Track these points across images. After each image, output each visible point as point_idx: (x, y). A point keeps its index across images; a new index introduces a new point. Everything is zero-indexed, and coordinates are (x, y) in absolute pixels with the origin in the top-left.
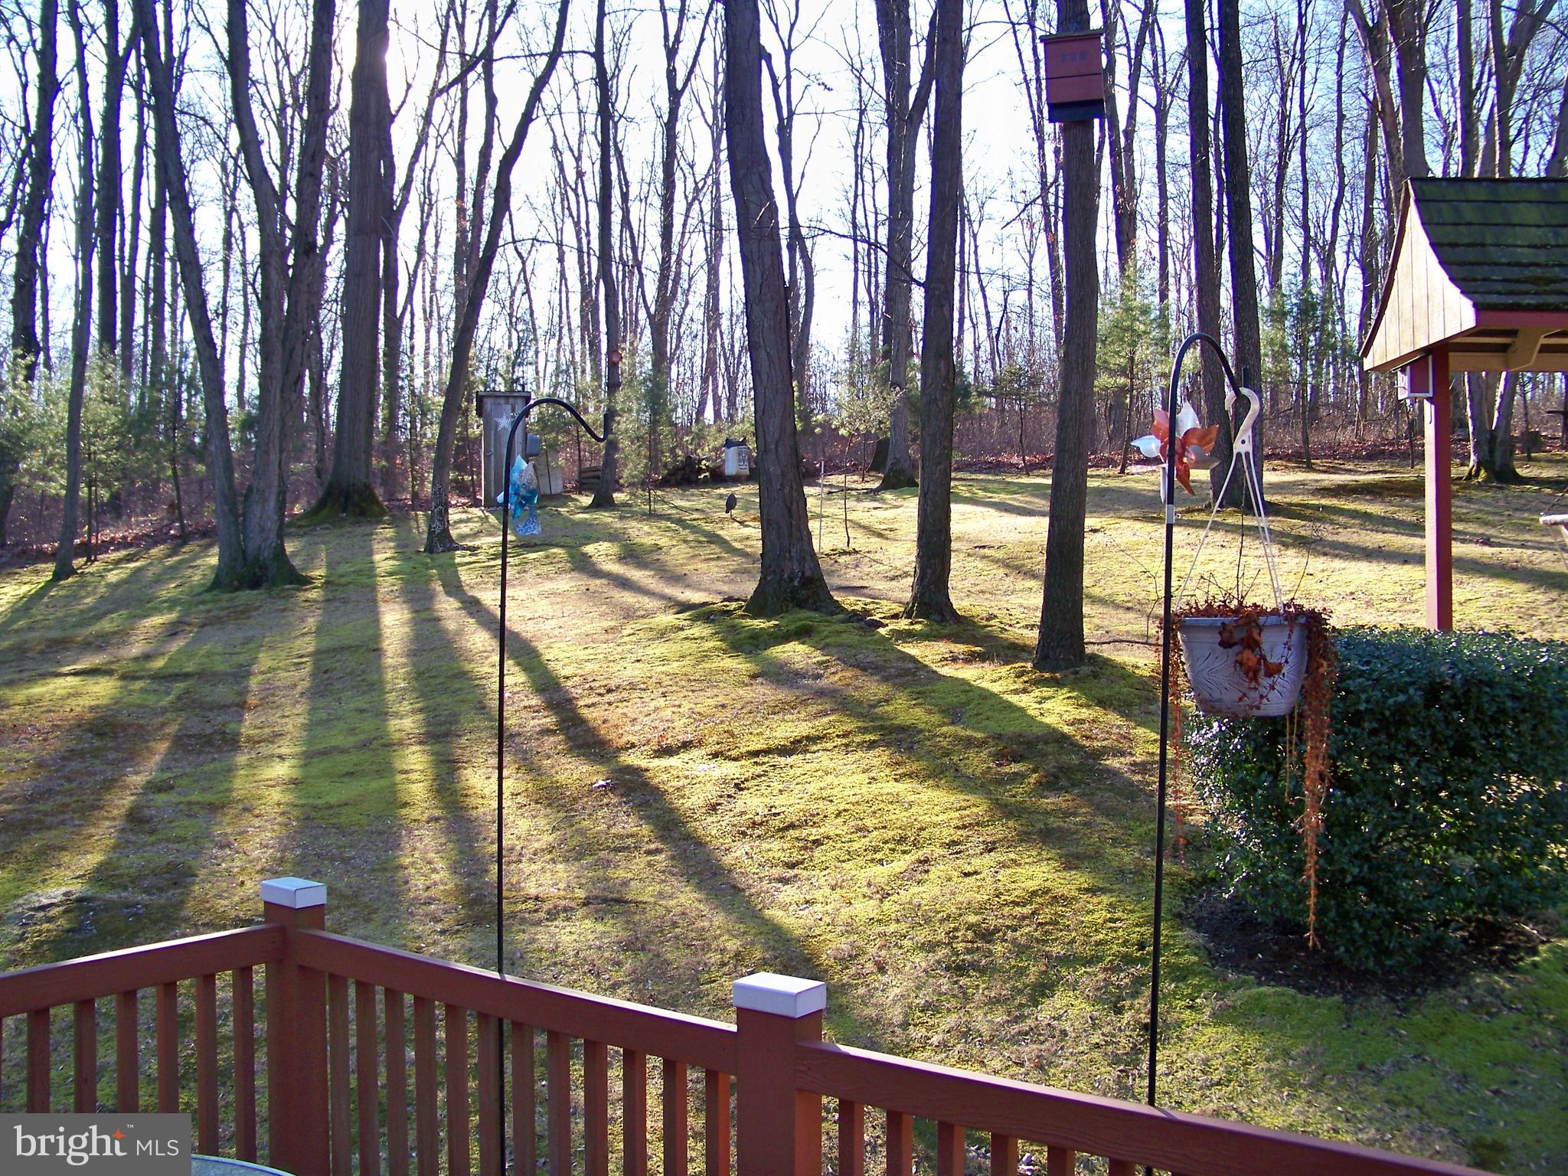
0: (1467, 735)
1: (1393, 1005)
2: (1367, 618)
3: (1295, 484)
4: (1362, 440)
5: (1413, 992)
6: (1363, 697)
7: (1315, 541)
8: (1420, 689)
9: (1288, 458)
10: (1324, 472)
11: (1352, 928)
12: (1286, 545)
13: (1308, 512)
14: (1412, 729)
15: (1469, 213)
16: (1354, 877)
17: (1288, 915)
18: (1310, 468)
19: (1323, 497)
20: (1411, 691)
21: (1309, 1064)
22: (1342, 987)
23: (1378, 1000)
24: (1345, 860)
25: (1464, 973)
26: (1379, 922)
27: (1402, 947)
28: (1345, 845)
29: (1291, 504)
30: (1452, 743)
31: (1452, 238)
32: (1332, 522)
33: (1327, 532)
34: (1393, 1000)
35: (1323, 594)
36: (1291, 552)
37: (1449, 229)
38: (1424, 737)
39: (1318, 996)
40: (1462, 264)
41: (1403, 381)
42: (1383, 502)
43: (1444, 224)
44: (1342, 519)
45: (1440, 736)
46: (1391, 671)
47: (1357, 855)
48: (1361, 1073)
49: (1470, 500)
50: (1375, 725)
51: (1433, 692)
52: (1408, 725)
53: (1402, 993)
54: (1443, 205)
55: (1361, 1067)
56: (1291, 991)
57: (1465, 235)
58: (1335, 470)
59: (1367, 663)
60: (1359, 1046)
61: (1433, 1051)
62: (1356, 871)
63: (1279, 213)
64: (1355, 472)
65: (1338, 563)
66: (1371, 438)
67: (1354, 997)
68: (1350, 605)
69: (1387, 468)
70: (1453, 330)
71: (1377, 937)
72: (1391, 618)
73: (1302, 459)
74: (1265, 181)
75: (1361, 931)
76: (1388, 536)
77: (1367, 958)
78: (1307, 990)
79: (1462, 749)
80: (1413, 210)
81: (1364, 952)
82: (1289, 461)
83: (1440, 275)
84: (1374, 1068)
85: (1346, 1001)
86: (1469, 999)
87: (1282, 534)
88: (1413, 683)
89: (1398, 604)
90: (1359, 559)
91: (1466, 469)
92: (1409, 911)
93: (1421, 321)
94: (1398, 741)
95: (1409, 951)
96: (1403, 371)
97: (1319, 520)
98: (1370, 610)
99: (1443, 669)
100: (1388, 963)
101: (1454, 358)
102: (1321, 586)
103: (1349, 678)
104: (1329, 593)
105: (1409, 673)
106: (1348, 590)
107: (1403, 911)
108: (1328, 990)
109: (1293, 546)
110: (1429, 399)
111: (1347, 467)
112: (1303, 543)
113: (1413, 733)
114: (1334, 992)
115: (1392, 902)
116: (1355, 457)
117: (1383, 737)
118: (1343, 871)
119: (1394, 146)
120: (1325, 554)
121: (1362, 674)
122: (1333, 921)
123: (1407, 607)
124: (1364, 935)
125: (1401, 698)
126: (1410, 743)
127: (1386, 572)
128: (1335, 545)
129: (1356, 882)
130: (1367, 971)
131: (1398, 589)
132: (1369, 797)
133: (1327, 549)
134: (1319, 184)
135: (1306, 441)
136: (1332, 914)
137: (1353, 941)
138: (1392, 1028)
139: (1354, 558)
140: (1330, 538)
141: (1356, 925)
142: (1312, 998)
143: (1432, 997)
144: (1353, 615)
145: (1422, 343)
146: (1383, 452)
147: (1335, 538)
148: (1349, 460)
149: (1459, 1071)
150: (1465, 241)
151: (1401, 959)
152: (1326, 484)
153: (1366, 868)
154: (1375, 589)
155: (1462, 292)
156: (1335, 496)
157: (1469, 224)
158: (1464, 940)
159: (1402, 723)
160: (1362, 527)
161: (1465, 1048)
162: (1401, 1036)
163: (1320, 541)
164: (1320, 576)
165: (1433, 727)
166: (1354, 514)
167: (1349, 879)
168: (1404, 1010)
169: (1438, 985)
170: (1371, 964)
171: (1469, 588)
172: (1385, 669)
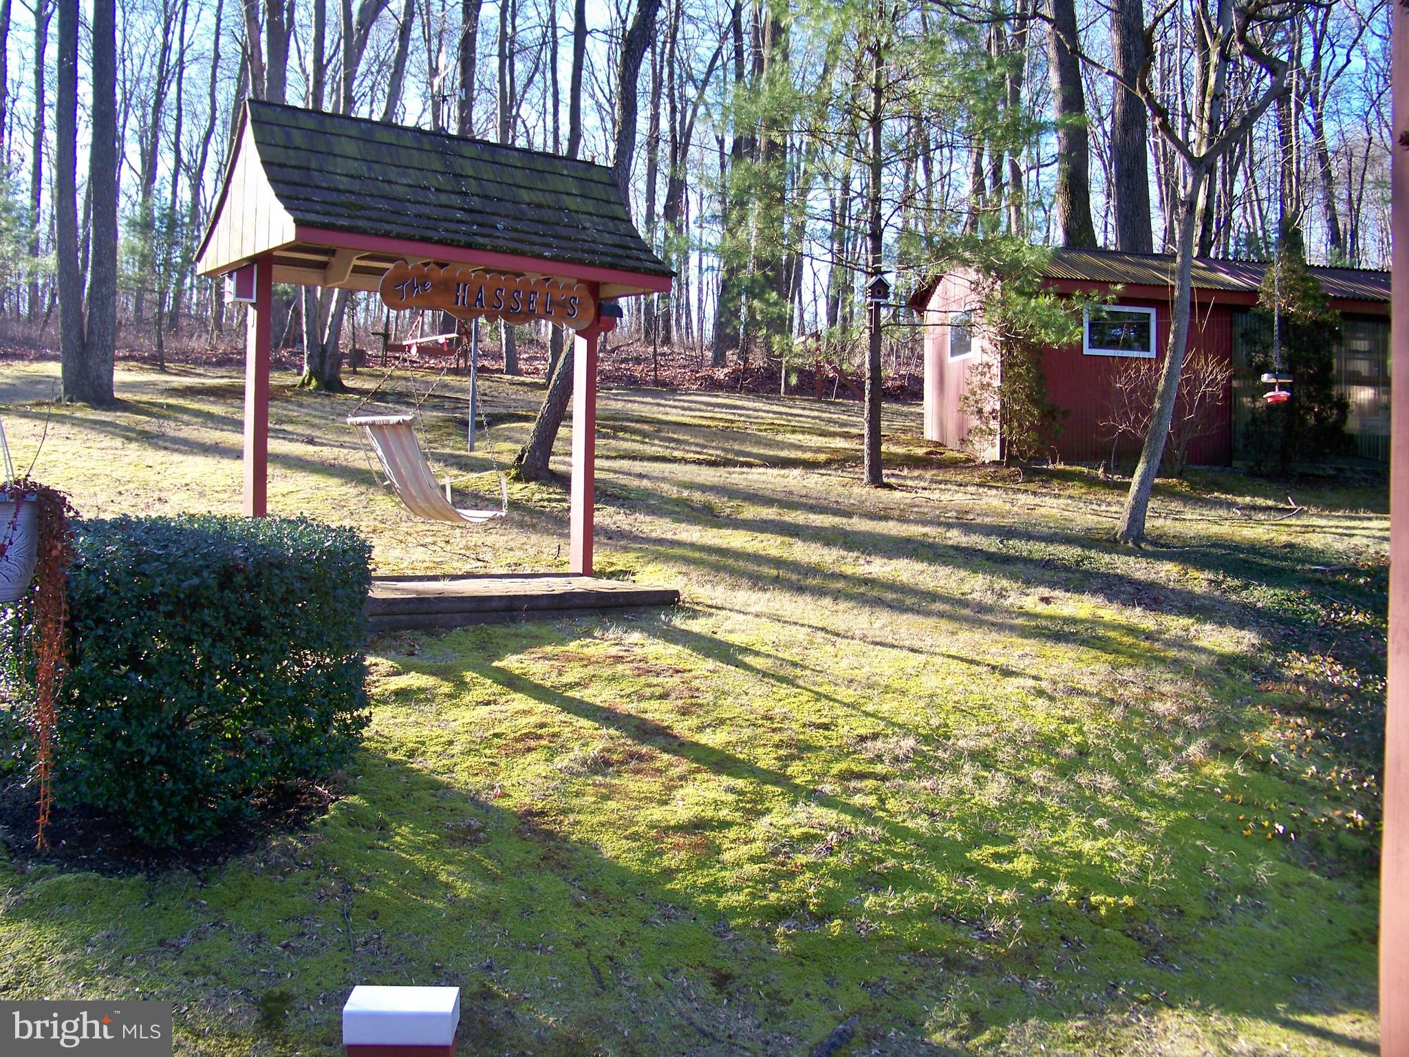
0: (259, 615)
1: (194, 877)
2: (199, 508)
3: (146, 384)
4: (214, 348)
5: (215, 862)
6: (158, 580)
7: (158, 436)
8: (214, 572)
9: (143, 360)
10: (176, 375)
11: (151, 808)
12: (129, 439)
13: (155, 410)
14: (206, 611)
15: (298, 138)
16: (152, 757)
17: (88, 800)
18: (163, 370)
19: (171, 396)
20: (205, 574)
21: (108, 948)
22: (146, 865)
23: (180, 876)
24: (143, 740)
25: (262, 838)
26: (179, 798)
27: (202, 820)
28: (142, 726)
29: (140, 402)
30: (244, 624)
31: (281, 160)
32: (176, 420)
33: (170, 428)
34: (196, 872)
35: (160, 485)
36: (134, 445)
37: (279, 150)
38: (217, 619)
39: (121, 877)
40: (288, 183)
41: (230, 286)
42: (225, 403)
43: (277, 146)
44: (185, 417)
45: (234, 618)
46: (185, 555)
47: (155, 736)
48: (161, 949)
49: (301, 405)
50: (170, 608)
51: (227, 577)
52: (202, 606)
53: (204, 863)
54: (276, 129)
55: (162, 943)
56: (94, 875)
57: (293, 158)
58: (187, 373)
59: (166, 547)
60: (161, 922)
61: (231, 917)
62: (154, 751)
63: (155, 136)
64: (205, 376)
65: (177, 457)
66: (222, 348)
67: (157, 873)
68: (185, 495)
69: (234, 374)
70: (276, 242)
71: (176, 814)
72: (220, 508)
73: (157, 362)
74: (144, 104)
75: (160, 809)
76: (225, 434)
77: (168, 834)
78: (111, 872)
79: (254, 628)
80: (249, 129)
81: (164, 829)
82: (145, 363)
83: (268, 191)
84: (175, 942)
85: (149, 878)
86: (265, 862)
87: (127, 429)
88: (207, 567)
89: (228, 495)
90: (196, 454)
91: (301, 378)
92: (207, 786)
93: (249, 232)
94: (193, 623)
95: (209, 823)
96: (230, 276)
97: (164, 417)
98: (202, 500)
99: (236, 552)
100: (189, 837)
101: (277, 270)
102: (158, 478)
103: (146, 562)
104: (165, 484)
105: (204, 556)
106: (184, 482)
107: (200, 786)
108: (133, 868)
109: (136, 440)
110: (252, 304)
111: (198, 371)
112: (148, 438)
113: (207, 615)
114: (139, 870)
115: (189, 779)
116: (205, 363)
117: (179, 619)
118: (141, 752)
119: (259, 88)
120: (166, 448)
121: (158, 558)
122: (133, 801)
123: (236, 498)
124: (164, 814)
125: (196, 581)
126: (205, 625)
127: (220, 466)
128: (175, 440)
129: (154, 762)
130: (168, 847)
131: (229, 482)
132: (165, 678)
133: (168, 444)
134: (195, 115)
135: (160, 345)
136: (131, 796)
137: (154, 820)
138: (192, 900)
139: (192, 453)
140: (172, 433)
141: (155, 803)
142: (115, 879)
143: (233, 864)
144: (186, 505)
145: (249, 252)
146: (231, 360)
147: (177, 434)
148: (200, 365)
149: (253, 932)
150: (293, 163)
151: (200, 832)
152: (175, 385)
153: (164, 747)
154: (209, 482)
155: (286, 208)
156: (182, 396)
157: (297, 148)
158: (263, 806)
159: (196, 606)
160: (204, 425)
161: (260, 909)
162: (201, 906)
163: (162, 436)
164: (158, 468)
165: (227, 609)
166: (197, 413)
167: (147, 759)
168: (205, 880)
169: (238, 852)
170: (171, 840)
171: (292, 481)
172: (180, 553)
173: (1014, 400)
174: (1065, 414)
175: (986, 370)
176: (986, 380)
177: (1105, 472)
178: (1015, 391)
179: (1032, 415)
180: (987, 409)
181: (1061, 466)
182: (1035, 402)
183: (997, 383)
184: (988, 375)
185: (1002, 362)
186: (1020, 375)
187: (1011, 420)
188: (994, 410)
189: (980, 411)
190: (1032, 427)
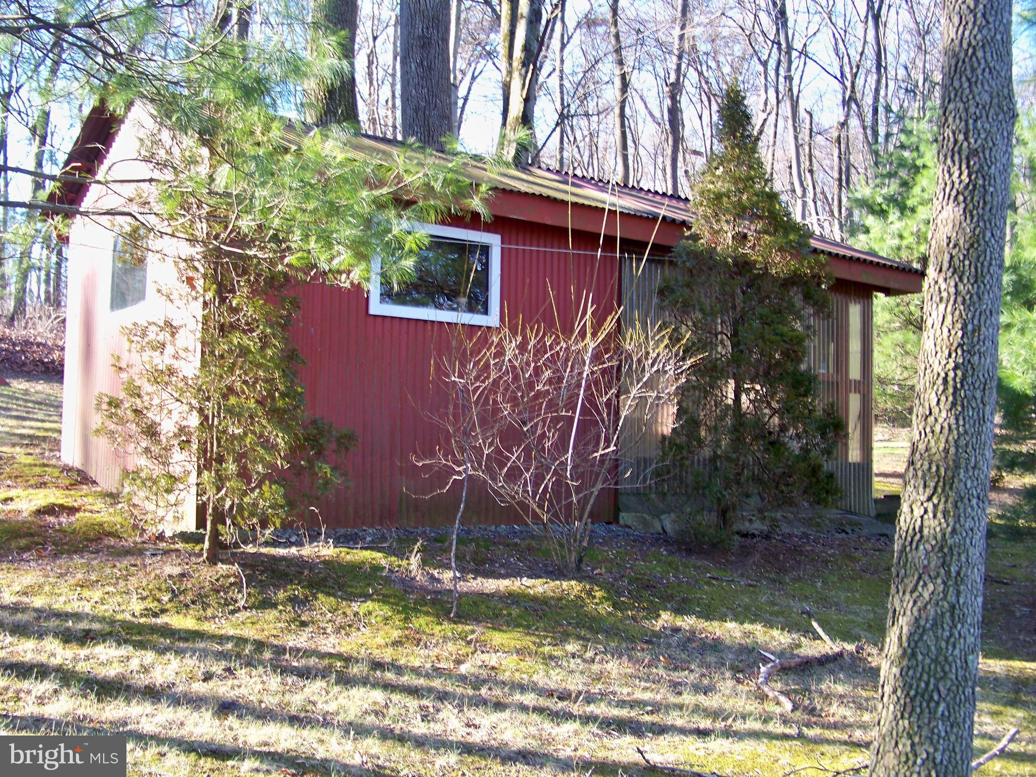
173: (230, 411)
174: (345, 441)
175: (164, 336)
176: (162, 361)
177: (424, 562)
178: (231, 390)
179: (270, 447)
180: (167, 427)
181: (327, 550)
182: (277, 416)
183: (190, 367)
184: (169, 350)
185: (206, 319)
186: (244, 351)
187: (220, 460)
188: (182, 430)
189: (152, 431)
190: (274, 476)
